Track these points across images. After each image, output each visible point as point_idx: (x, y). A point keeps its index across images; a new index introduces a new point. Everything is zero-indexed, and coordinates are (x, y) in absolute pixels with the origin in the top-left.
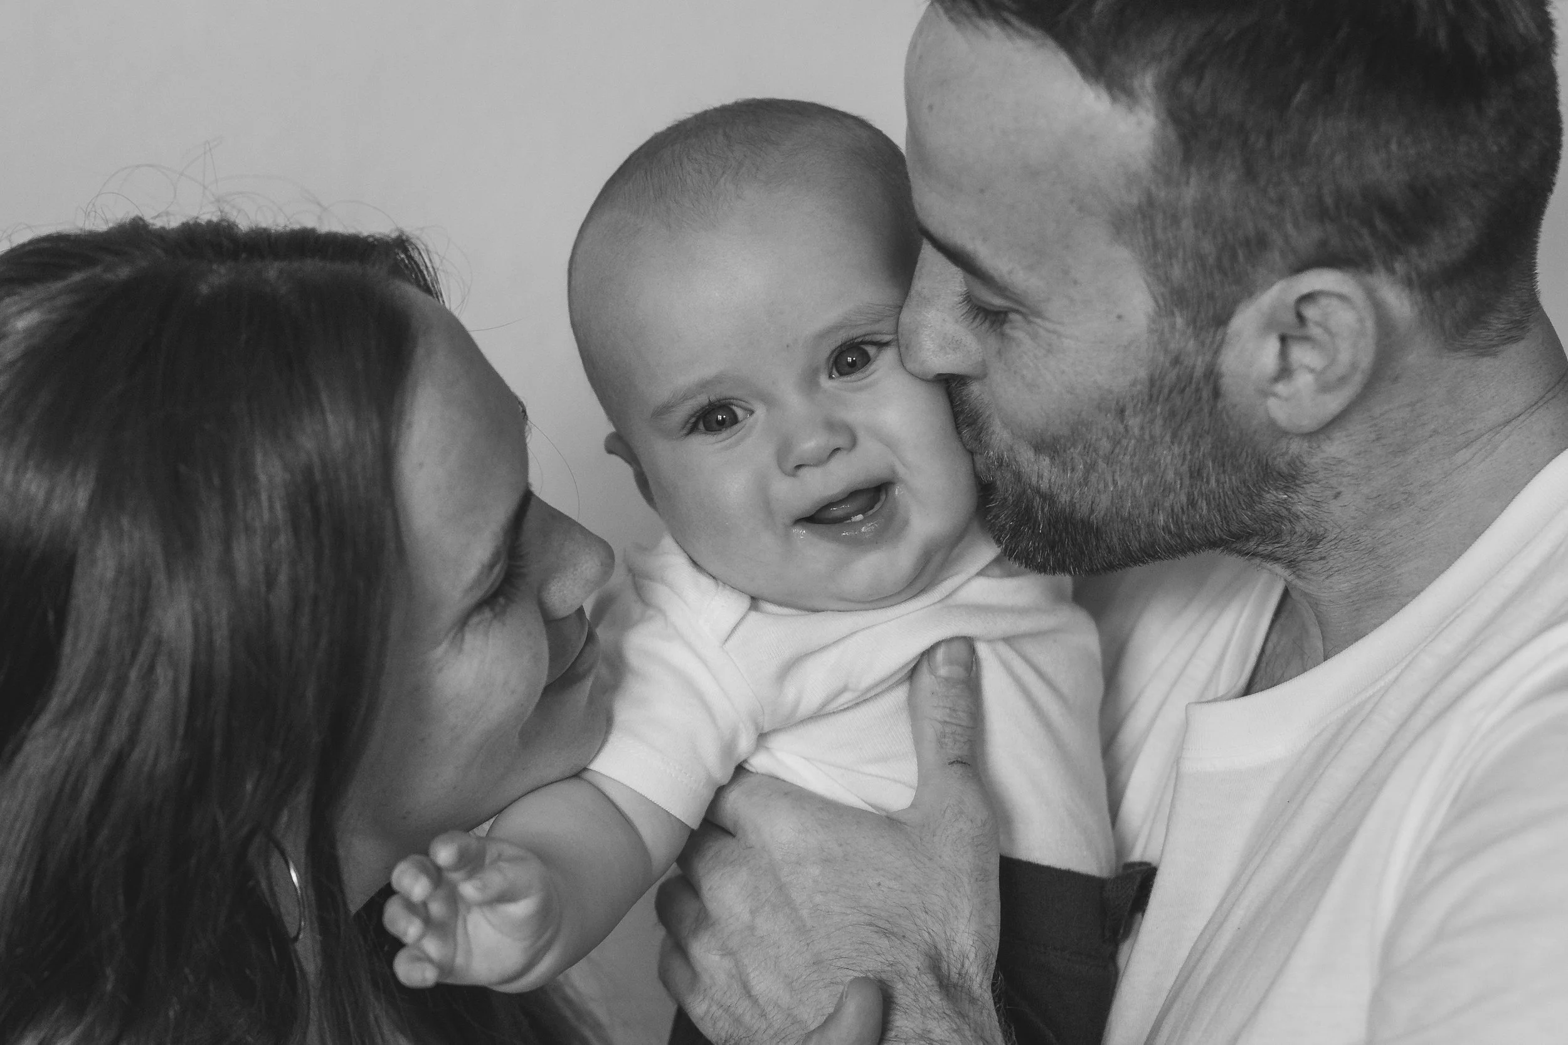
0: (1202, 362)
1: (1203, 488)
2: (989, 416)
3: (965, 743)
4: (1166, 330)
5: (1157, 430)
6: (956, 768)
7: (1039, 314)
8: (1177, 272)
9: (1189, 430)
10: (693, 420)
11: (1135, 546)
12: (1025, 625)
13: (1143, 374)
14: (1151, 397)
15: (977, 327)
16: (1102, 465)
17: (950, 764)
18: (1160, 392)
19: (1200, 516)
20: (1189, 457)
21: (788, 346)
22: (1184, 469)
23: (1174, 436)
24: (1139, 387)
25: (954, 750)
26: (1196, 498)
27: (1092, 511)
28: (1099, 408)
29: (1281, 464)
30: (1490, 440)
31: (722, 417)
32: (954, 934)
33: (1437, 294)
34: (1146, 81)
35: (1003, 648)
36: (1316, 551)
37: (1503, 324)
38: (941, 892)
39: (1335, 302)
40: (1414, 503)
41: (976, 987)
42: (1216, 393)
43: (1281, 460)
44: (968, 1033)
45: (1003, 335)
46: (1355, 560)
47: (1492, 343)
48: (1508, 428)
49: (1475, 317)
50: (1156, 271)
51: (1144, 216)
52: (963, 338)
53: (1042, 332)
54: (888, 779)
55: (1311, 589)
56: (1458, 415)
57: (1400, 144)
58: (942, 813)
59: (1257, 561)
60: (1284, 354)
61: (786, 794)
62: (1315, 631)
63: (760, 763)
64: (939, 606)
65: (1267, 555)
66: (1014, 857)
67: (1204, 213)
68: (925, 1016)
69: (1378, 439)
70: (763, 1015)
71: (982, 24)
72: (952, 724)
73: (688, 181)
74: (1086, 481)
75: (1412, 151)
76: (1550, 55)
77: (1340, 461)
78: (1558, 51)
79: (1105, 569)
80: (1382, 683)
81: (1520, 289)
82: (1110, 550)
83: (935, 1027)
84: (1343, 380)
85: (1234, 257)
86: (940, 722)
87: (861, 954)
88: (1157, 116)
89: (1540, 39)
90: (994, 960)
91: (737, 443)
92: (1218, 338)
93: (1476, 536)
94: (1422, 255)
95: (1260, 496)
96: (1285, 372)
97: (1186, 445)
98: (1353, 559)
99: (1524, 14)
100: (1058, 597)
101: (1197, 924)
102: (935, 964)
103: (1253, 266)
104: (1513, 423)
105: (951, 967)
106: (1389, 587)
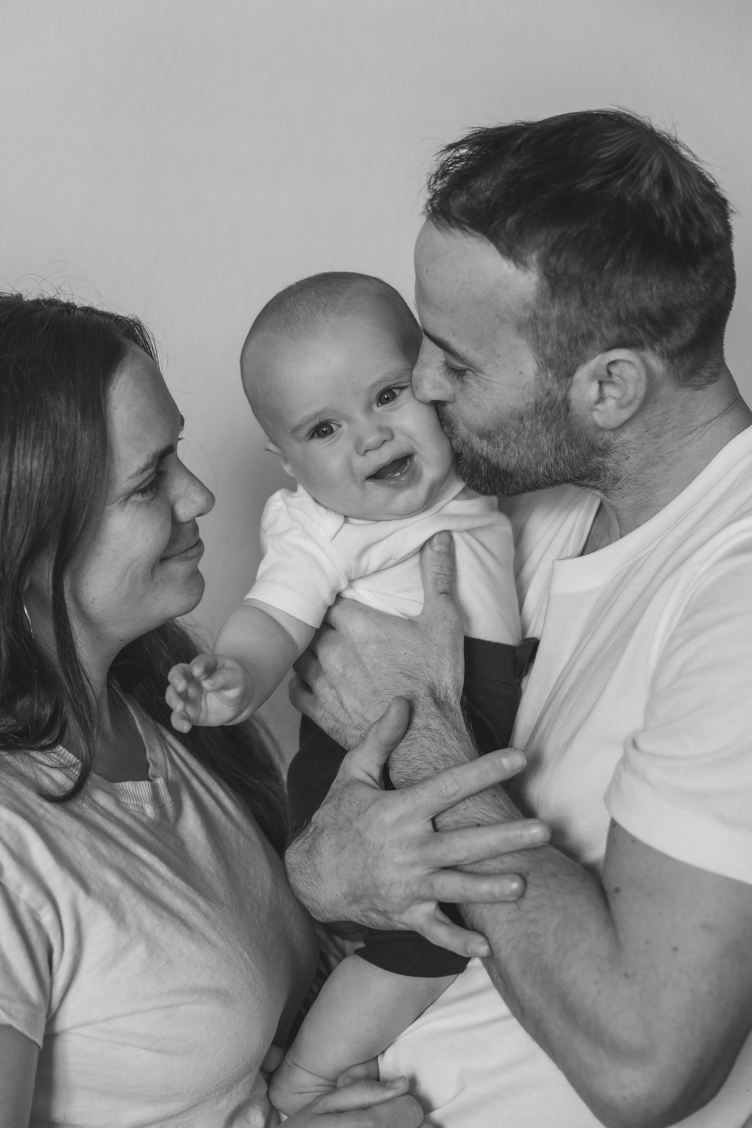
0: (561, 394)
1: (562, 455)
2: (457, 421)
3: (447, 583)
4: (543, 379)
5: (539, 427)
6: (443, 596)
7: (480, 371)
8: (548, 351)
9: (554, 427)
10: (312, 432)
11: (529, 482)
12: (477, 523)
13: (532, 400)
14: (536, 411)
15: (450, 378)
16: (512, 444)
17: (440, 594)
18: (540, 409)
19: (560, 468)
20: (554, 440)
21: (357, 393)
22: (553, 446)
23: (547, 430)
24: (530, 407)
25: (441, 587)
26: (558, 460)
27: (508, 466)
28: (510, 417)
29: (600, 444)
30: (701, 431)
31: (326, 429)
32: (442, 677)
33: (676, 361)
34: (533, 258)
35: (466, 536)
36: (617, 485)
37: (707, 374)
38: (436, 657)
39: (626, 365)
40: (664, 461)
41: (453, 703)
42: (568, 410)
43: (600, 442)
44: (449, 726)
45: (463, 382)
46: (636, 489)
47: (702, 383)
48: (710, 425)
49: (693, 372)
50: (538, 350)
51: (532, 324)
52: (444, 383)
53: (482, 380)
54: (410, 600)
55: (614, 503)
56: (686, 419)
57: (657, 288)
58: (436, 618)
59: (588, 489)
60: (601, 390)
61: (360, 609)
62: (615, 523)
63: (348, 594)
64: (434, 516)
65: (593, 487)
66: (471, 637)
67: (561, 321)
68: (427, 717)
69: (647, 431)
70: (350, 717)
71: (452, 230)
72: (440, 574)
73: (300, 315)
74: (505, 452)
75: (664, 291)
76: (730, 243)
77: (629, 442)
78: (733, 241)
79: (515, 494)
80: (648, 549)
81: (716, 357)
82: (517, 484)
83: (433, 723)
84: (630, 403)
85: (577, 343)
86: (435, 573)
87: (397, 687)
88: (538, 275)
89: (725, 235)
90: (461, 690)
91: (335, 442)
92: (569, 382)
93: (695, 477)
94: (668, 341)
95: (589, 459)
96: (601, 399)
97: (553, 434)
98: (635, 489)
99: (718, 224)
100: (491, 508)
101: (560, 667)
102: (432, 692)
103: (586, 348)
104: (712, 422)
105: (441, 694)
106: (652, 502)
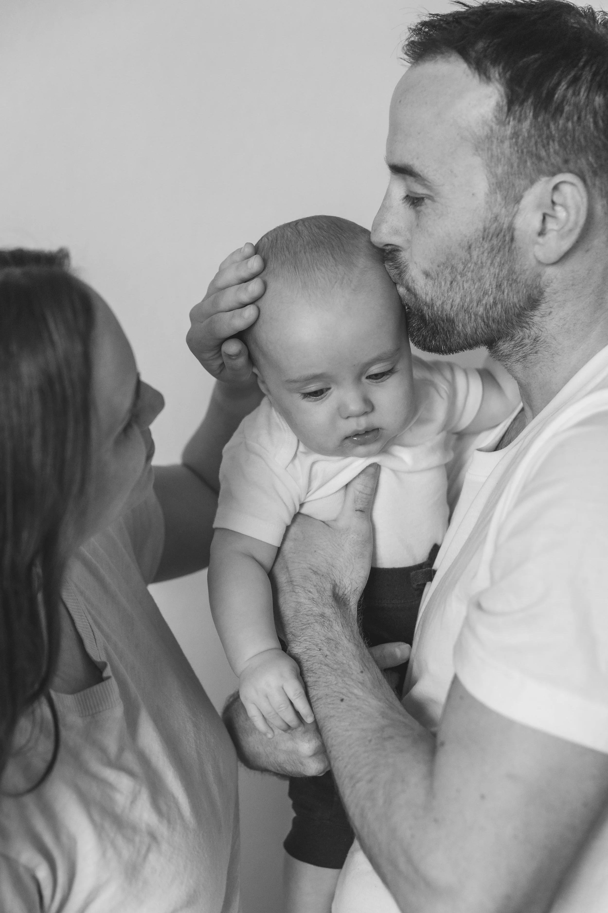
4: (493, 201)
5: (485, 258)
14: (483, 238)
24: (479, 233)
32: (344, 577)
39: (569, 186)
42: (512, 239)
50: (491, 169)
60: (544, 223)
72: (363, 493)
86: (359, 491)
92: (515, 209)
96: (544, 231)
102: (334, 589)
